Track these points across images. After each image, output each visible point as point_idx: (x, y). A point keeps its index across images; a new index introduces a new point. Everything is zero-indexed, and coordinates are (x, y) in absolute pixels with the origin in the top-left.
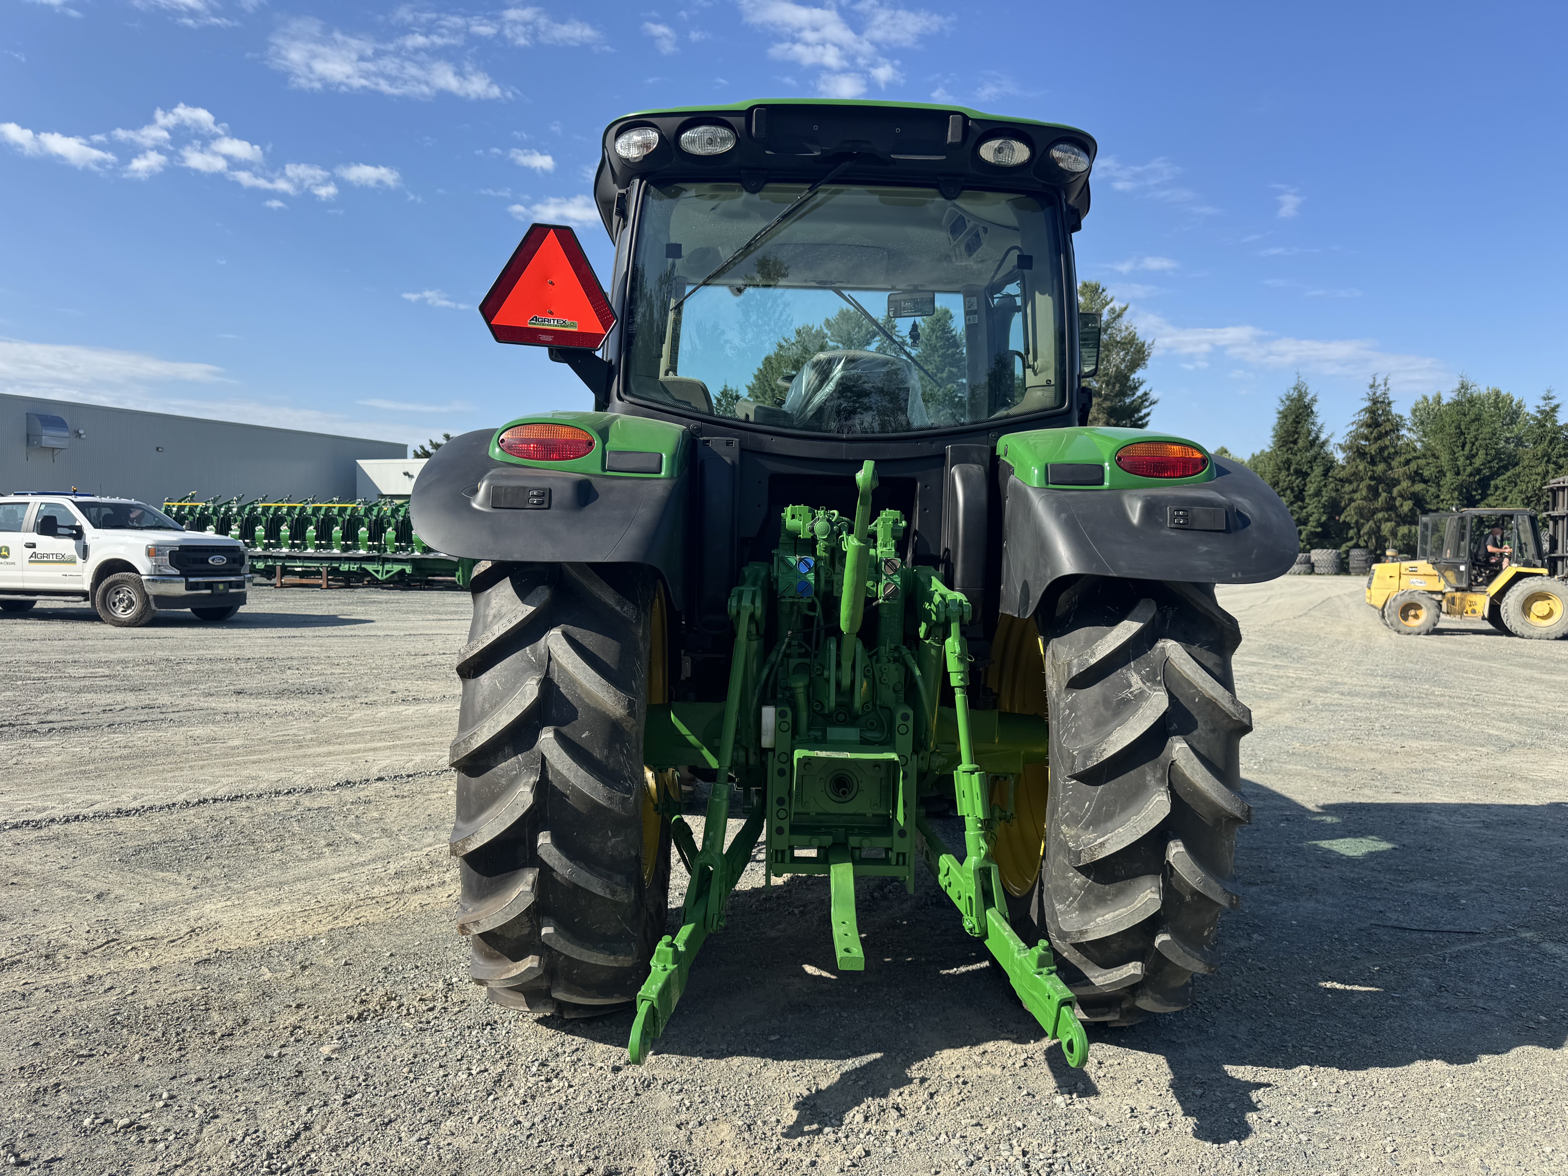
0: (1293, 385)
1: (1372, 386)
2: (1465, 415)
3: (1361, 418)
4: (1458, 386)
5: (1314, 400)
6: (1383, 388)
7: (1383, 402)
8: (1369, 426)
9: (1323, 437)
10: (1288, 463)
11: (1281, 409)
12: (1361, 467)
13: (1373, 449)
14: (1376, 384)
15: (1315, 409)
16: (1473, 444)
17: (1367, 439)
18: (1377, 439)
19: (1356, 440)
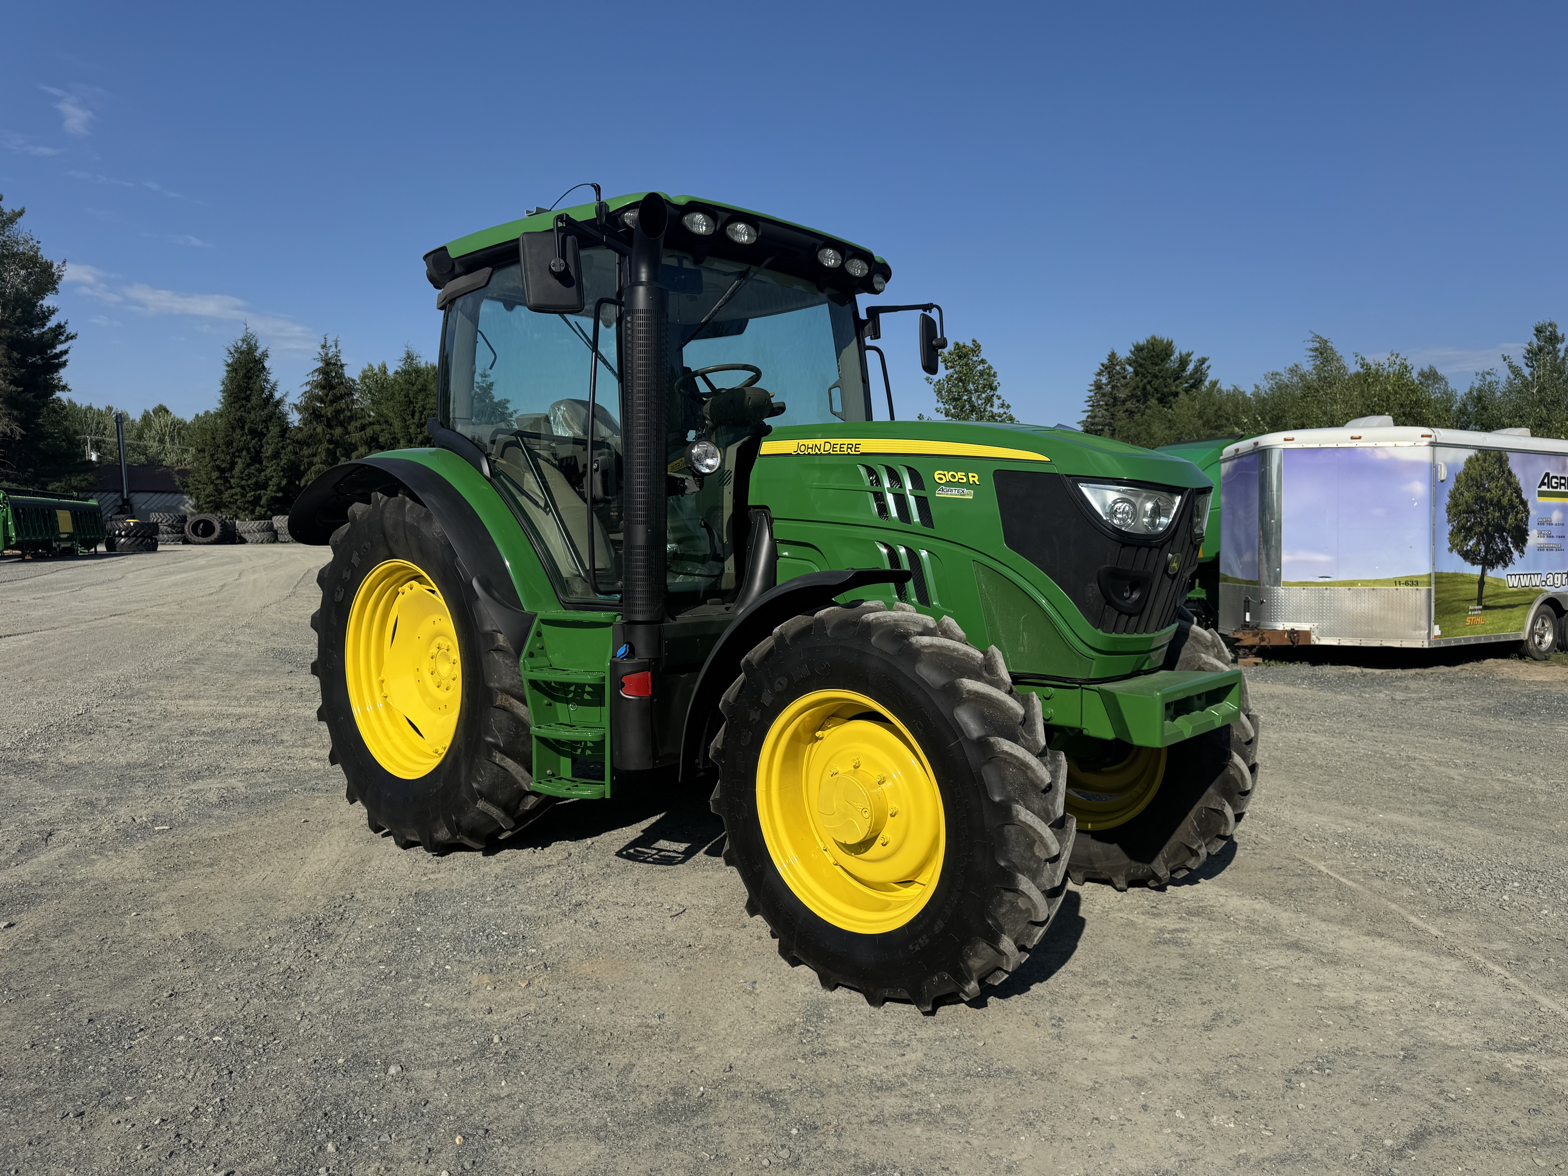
2: (413, 385)
3: (315, 379)
4: (405, 356)
6: (333, 349)
7: (335, 364)
10: (241, 423)
12: (319, 430)
13: (329, 412)
17: (322, 401)
19: (311, 401)
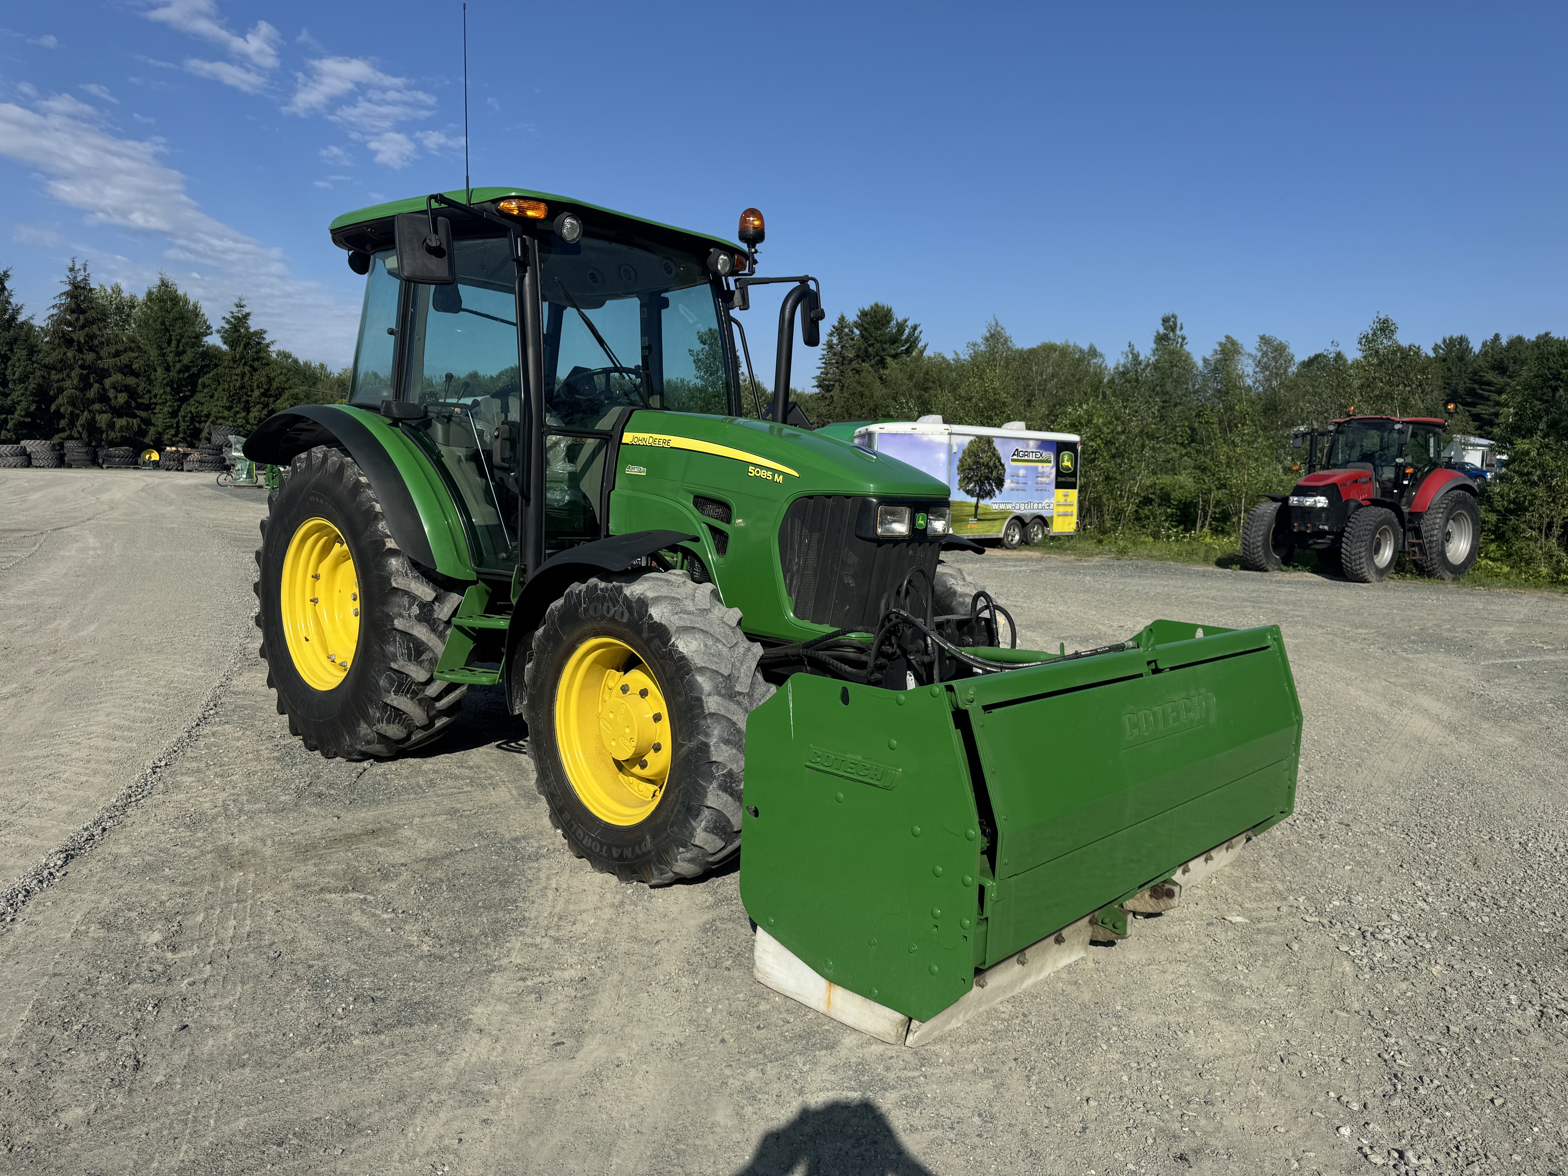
1: (72, 270)
2: (169, 313)
3: (63, 302)
4: (158, 283)
5: (7, 276)
6: (82, 273)
7: (84, 288)
8: (73, 312)
12: (70, 354)
14: (76, 268)
15: (9, 286)
17: (69, 324)
18: (83, 327)
19: (59, 325)
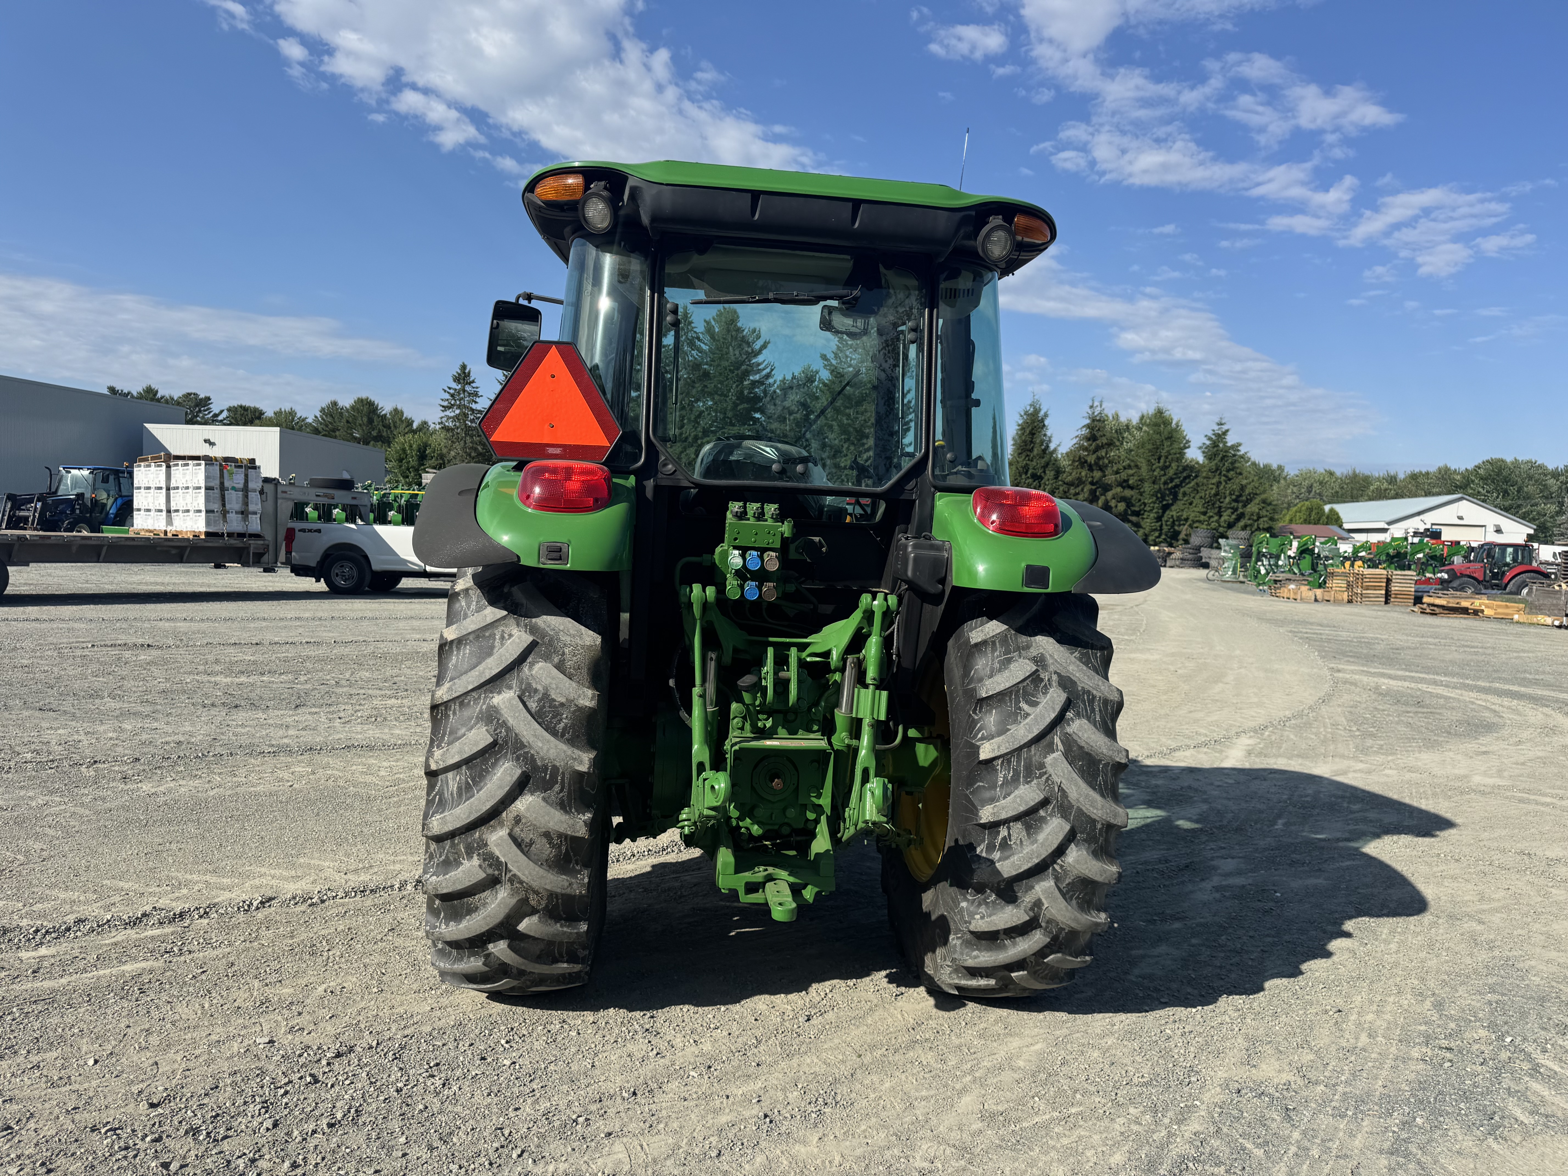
0: (1030, 402)
1: (1091, 407)
5: (1046, 415)
8: (1088, 439)
9: (1052, 446)
11: (1021, 422)
14: (1095, 405)
15: (1046, 423)
16: (1167, 457)
18: (1094, 452)
